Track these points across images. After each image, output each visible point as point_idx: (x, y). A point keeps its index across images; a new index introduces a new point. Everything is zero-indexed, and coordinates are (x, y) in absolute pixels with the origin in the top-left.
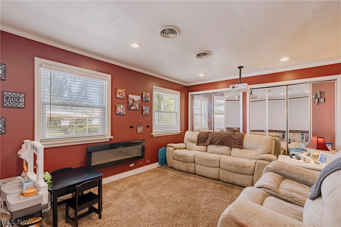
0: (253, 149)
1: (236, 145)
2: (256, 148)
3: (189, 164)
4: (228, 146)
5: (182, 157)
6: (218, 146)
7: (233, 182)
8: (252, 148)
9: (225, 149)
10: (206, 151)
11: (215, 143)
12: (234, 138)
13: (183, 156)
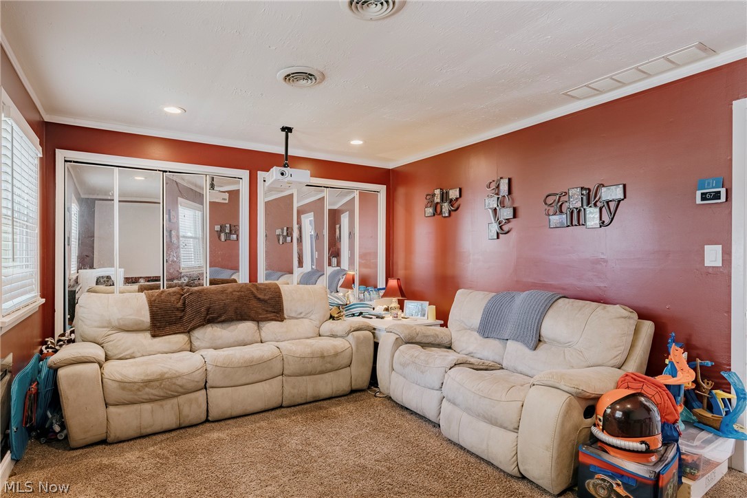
0: (302, 315)
1: (269, 315)
2: (307, 314)
3: (182, 399)
4: (253, 320)
5: (157, 383)
6: (225, 325)
7: (314, 397)
8: (301, 313)
9: (245, 328)
10: (188, 347)
11: (217, 318)
12: (260, 296)
13: (157, 380)
